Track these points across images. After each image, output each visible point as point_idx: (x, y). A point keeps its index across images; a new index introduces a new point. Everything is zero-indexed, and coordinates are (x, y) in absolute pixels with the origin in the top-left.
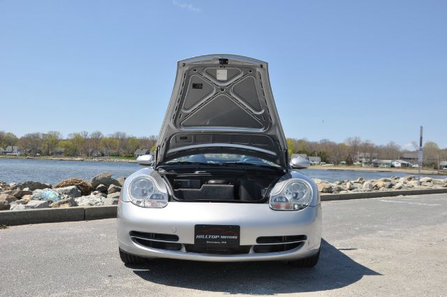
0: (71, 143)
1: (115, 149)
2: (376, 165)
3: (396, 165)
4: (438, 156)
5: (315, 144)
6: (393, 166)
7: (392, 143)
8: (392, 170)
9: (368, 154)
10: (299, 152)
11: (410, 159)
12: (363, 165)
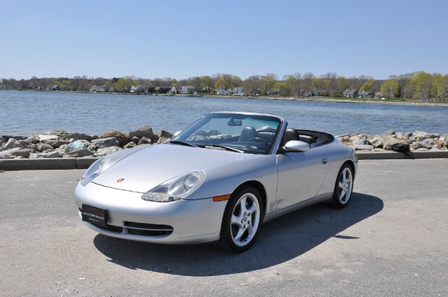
0: (285, 84)
1: (325, 89)
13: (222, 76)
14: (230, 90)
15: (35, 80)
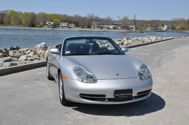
2: (102, 28)
3: (110, 28)
4: (129, 23)
5: (72, 17)
6: (109, 28)
7: (109, 17)
8: (109, 30)
9: (98, 23)
10: (64, 22)
11: (117, 25)
12: (96, 28)
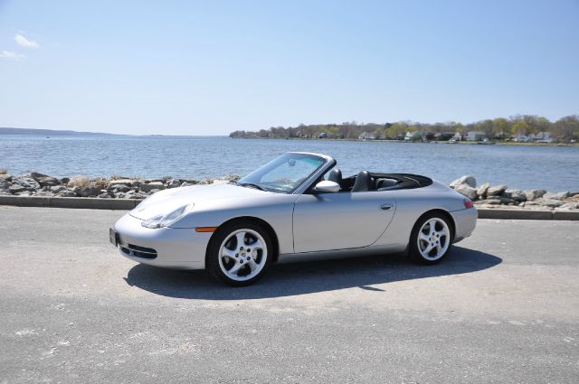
13: (522, 118)
14: (533, 136)
15: (302, 128)
